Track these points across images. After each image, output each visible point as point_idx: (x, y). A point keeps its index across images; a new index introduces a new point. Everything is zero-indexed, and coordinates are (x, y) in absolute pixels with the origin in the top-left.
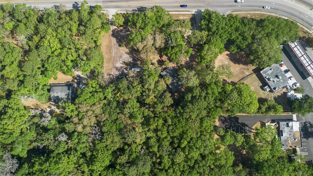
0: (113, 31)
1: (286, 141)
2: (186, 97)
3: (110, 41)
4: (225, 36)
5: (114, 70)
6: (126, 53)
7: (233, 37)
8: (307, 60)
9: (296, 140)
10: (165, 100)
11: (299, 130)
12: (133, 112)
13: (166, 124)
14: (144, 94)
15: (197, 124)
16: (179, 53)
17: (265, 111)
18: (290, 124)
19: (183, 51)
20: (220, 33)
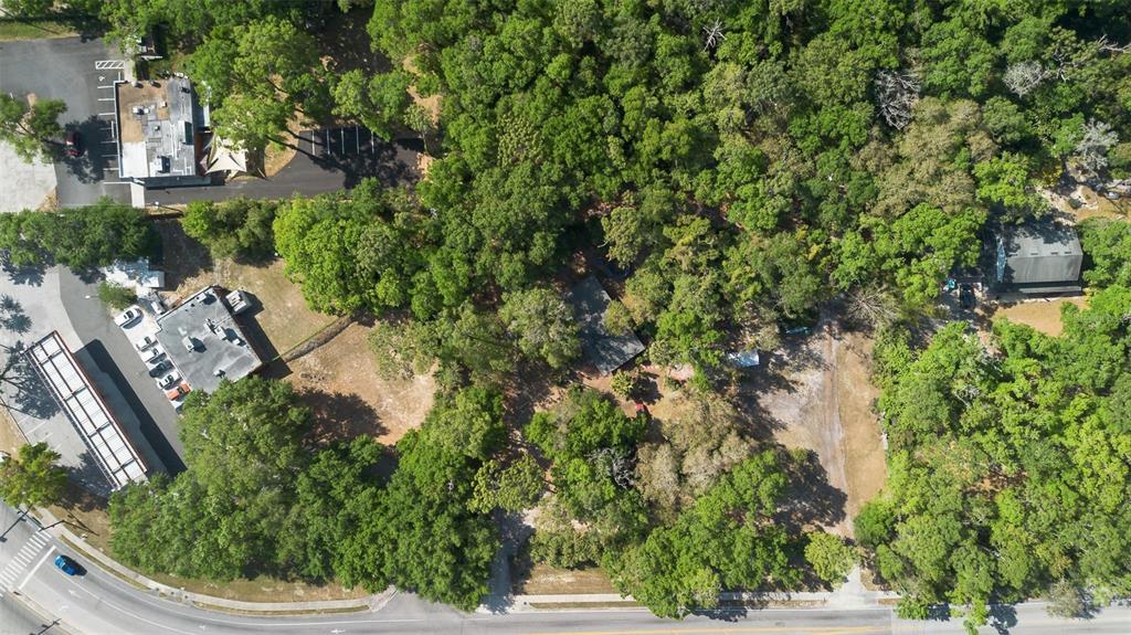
0: (839, 516)
1: (176, 106)
2: (552, 244)
3: (851, 472)
4: (397, 494)
5: (828, 357)
6: (784, 427)
7: (364, 496)
8: (81, 416)
9: (136, 110)
10: (633, 230)
11: (124, 145)
12: (754, 181)
13: (627, 137)
14: (713, 254)
15: (507, 142)
16: (580, 422)
17: (250, 214)
18: (156, 168)
19: (563, 428)
20: (419, 509)
